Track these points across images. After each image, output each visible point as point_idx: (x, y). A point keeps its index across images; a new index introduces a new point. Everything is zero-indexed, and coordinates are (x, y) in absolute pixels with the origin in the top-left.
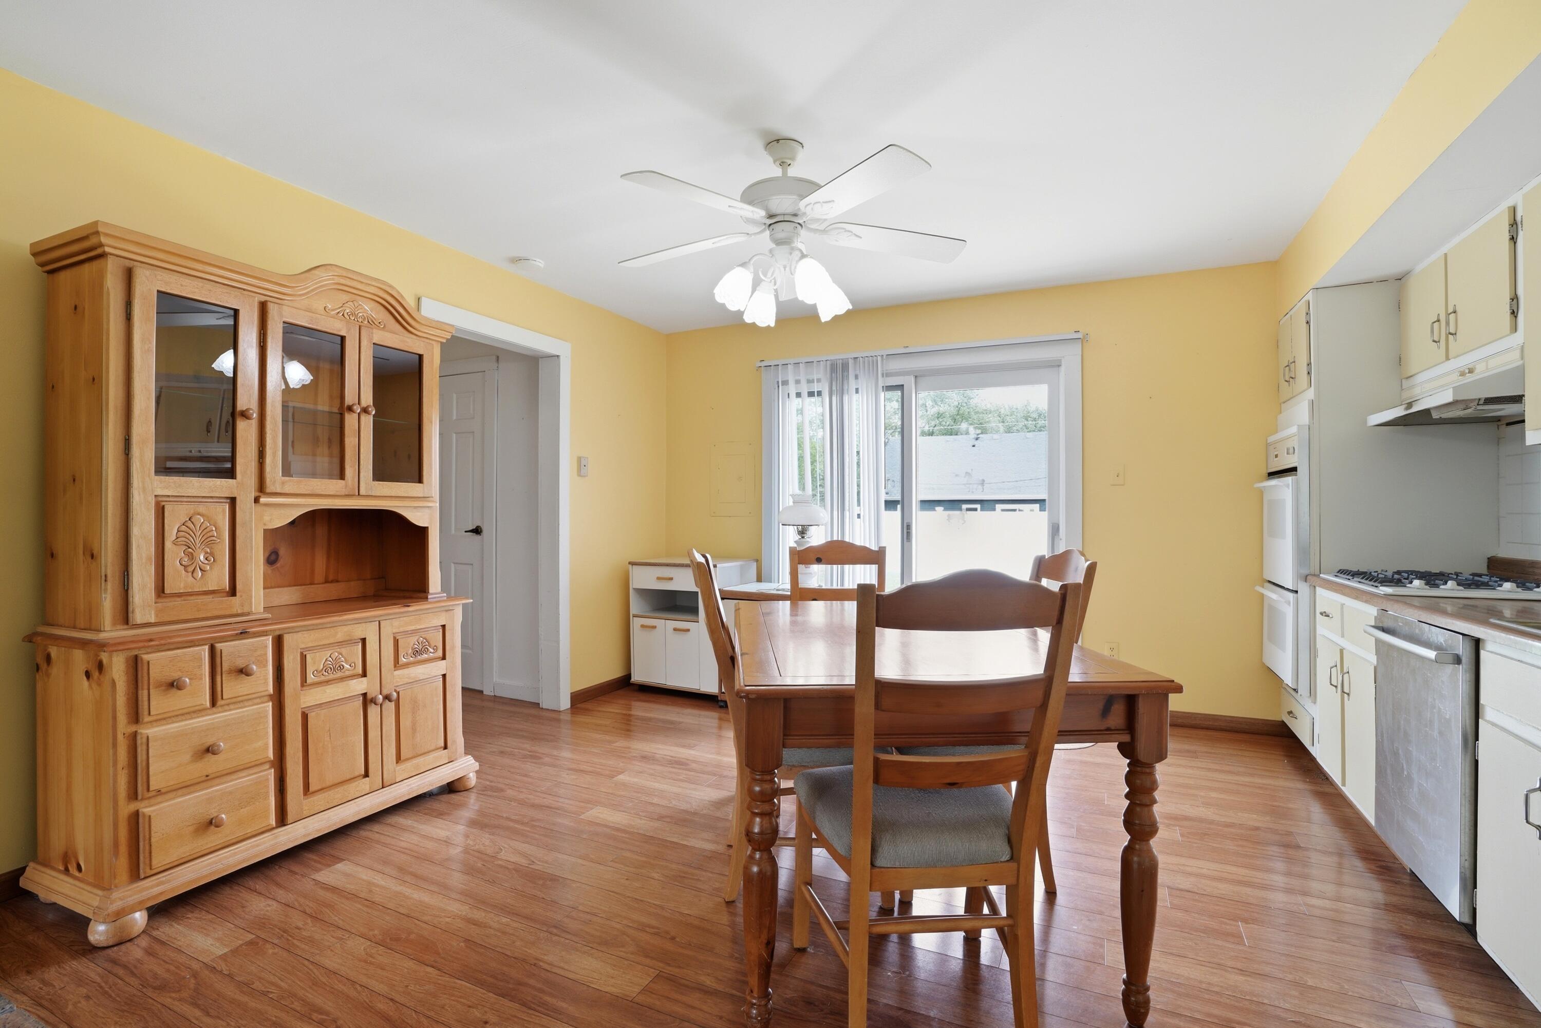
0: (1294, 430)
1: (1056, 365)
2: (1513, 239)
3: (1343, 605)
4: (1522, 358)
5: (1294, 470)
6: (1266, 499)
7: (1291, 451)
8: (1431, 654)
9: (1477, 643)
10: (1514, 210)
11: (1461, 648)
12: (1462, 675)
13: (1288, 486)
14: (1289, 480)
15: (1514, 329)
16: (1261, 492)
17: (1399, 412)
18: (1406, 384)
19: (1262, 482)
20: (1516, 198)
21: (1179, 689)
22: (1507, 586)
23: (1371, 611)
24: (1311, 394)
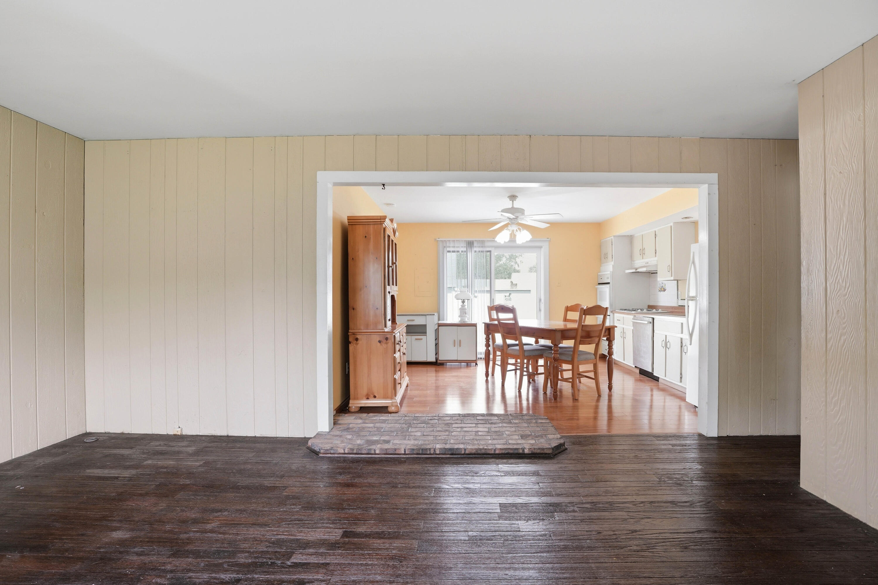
0: (609, 272)
1: (540, 247)
2: (655, 238)
3: (623, 317)
4: (657, 262)
5: (609, 283)
6: (598, 291)
7: (608, 278)
8: (646, 322)
9: (653, 319)
10: (655, 231)
11: (651, 320)
12: (651, 325)
13: (608, 287)
14: (608, 286)
15: (656, 256)
16: (596, 289)
17: (634, 271)
18: (633, 262)
19: (597, 286)
20: (656, 229)
21: (617, 327)
22: (654, 310)
23: (632, 317)
24: (613, 263)
